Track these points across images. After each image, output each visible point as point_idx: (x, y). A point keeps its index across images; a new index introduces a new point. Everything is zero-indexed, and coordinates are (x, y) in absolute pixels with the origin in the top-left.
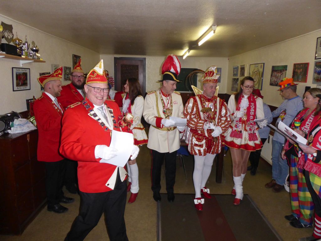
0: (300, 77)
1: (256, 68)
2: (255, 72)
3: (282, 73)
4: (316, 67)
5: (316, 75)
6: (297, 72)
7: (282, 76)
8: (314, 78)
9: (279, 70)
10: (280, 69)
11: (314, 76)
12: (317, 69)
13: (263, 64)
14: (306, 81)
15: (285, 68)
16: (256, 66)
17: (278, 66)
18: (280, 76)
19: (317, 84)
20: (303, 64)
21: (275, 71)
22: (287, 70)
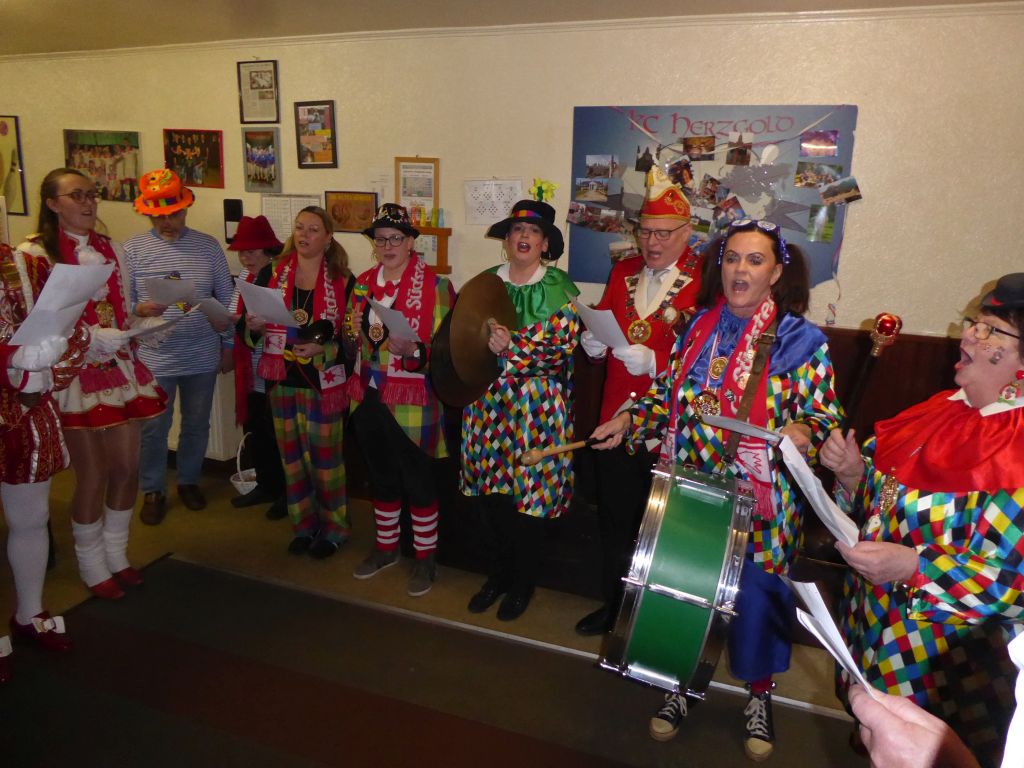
0: (199, 170)
3: (117, 157)
4: (249, 146)
5: (253, 167)
6: (182, 156)
7: (120, 165)
8: (249, 176)
9: (102, 147)
10: (105, 141)
11: (246, 169)
12: (255, 150)
14: (220, 184)
17: (95, 134)
18: (114, 166)
19: (262, 192)
20: (199, 132)
21: (82, 147)
22: (137, 147)
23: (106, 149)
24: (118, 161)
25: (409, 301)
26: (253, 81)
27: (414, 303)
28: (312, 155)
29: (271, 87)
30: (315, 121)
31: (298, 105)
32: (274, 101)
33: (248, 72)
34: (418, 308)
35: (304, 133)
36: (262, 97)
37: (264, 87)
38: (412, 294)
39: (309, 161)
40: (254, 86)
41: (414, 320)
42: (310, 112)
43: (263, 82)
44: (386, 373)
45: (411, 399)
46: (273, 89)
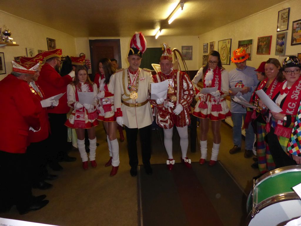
0: (264, 49)
1: (225, 44)
2: (223, 48)
3: (247, 47)
4: (278, 39)
5: (279, 47)
6: (261, 45)
7: (248, 49)
8: (277, 50)
9: (245, 45)
10: (246, 43)
11: (276, 47)
12: (279, 41)
13: (230, 40)
14: (269, 54)
15: (250, 42)
16: (224, 42)
17: (244, 41)
18: (246, 50)
19: (279, 55)
20: (266, 37)
21: (241, 45)
22: (252, 44)
23: (246, 45)
24: (248, 48)
25: (293, 95)
26: (282, 17)
27: (295, 96)
28: (296, 41)
29: (287, 17)
30: (299, 27)
31: (294, 22)
32: (287, 22)
33: (281, 14)
34: (296, 99)
35: (294, 32)
36: (284, 22)
37: (285, 18)
38: (295, 93)
39: (295, 43)
40: (282, 18)
41: (293, 104)
42: (297, 24)
43: (285, 16)
44: (277, 123)
45: (287, 135)
46: (287, 18)
